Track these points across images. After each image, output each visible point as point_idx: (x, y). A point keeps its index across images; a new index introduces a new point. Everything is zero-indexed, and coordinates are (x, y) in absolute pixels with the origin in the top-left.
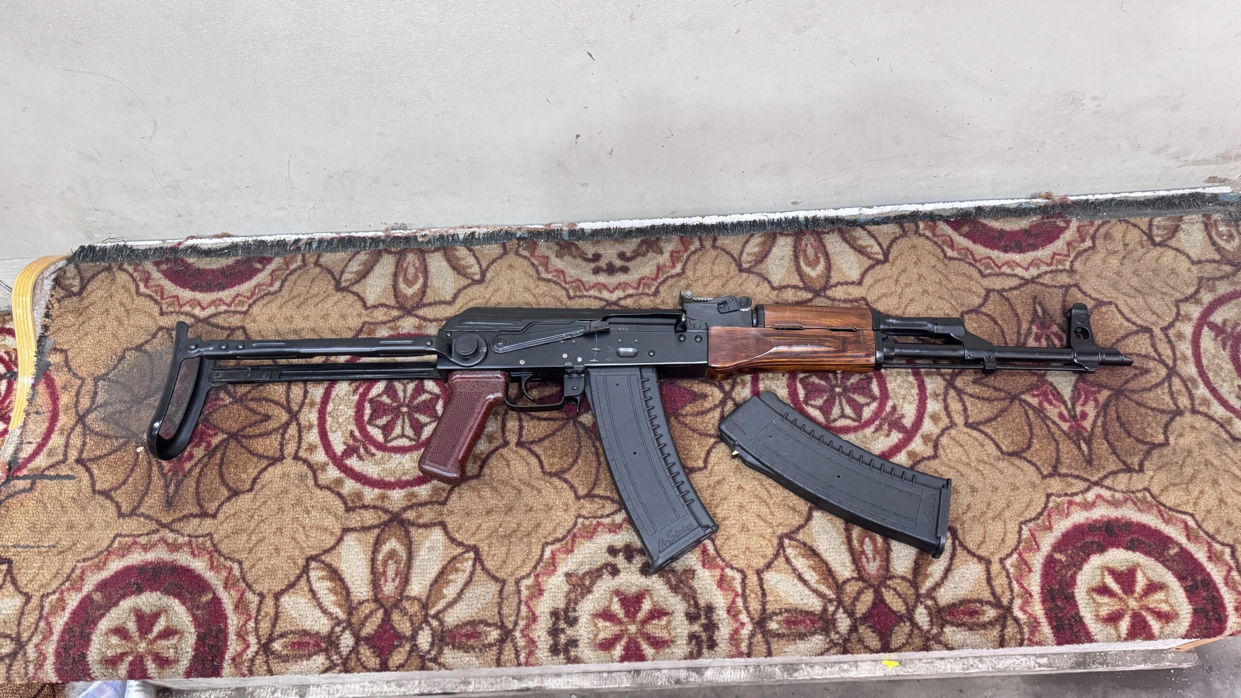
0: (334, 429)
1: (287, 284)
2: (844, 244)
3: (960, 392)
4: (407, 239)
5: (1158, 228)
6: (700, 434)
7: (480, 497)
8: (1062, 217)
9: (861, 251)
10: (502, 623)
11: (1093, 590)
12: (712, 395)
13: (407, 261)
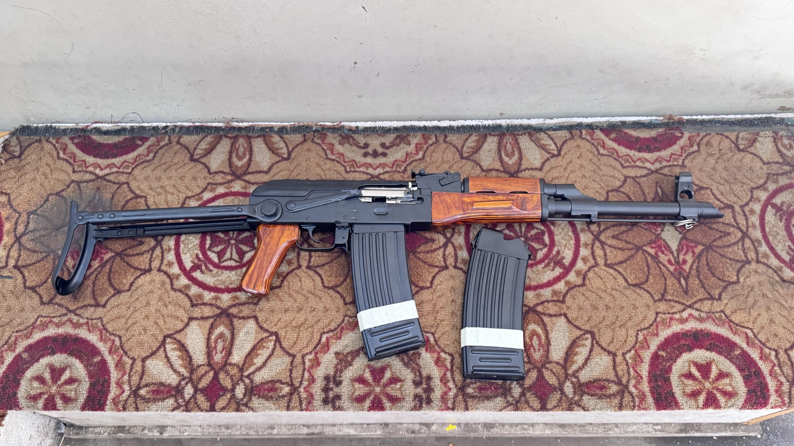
0: (185, 252)
1: (158, 155)
2: (532, 143)
3: (602, 243)
4: (240, 129)
5: (742, 139)
6: (429, 265)
7: (281, 301)
8: (679, 130)
9: (543, 147)
10: (292, 382)
11: (683, 375)
12: (438, 240)
13: (239, 142)
